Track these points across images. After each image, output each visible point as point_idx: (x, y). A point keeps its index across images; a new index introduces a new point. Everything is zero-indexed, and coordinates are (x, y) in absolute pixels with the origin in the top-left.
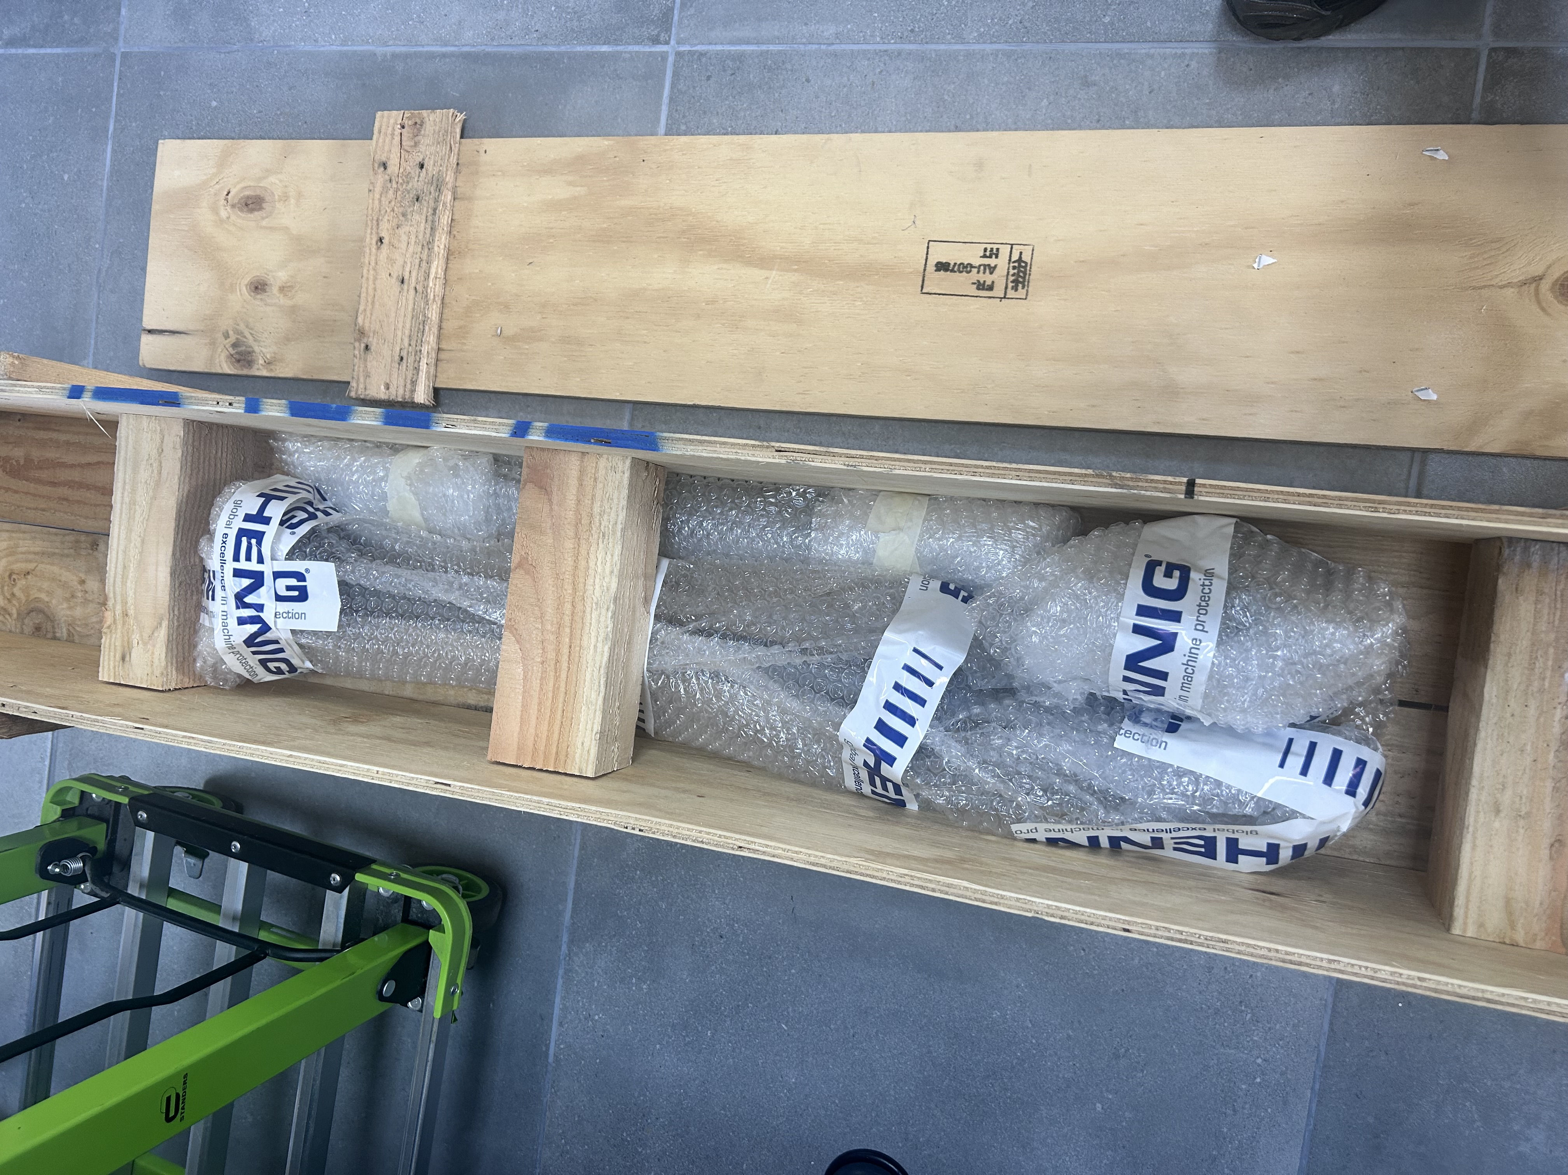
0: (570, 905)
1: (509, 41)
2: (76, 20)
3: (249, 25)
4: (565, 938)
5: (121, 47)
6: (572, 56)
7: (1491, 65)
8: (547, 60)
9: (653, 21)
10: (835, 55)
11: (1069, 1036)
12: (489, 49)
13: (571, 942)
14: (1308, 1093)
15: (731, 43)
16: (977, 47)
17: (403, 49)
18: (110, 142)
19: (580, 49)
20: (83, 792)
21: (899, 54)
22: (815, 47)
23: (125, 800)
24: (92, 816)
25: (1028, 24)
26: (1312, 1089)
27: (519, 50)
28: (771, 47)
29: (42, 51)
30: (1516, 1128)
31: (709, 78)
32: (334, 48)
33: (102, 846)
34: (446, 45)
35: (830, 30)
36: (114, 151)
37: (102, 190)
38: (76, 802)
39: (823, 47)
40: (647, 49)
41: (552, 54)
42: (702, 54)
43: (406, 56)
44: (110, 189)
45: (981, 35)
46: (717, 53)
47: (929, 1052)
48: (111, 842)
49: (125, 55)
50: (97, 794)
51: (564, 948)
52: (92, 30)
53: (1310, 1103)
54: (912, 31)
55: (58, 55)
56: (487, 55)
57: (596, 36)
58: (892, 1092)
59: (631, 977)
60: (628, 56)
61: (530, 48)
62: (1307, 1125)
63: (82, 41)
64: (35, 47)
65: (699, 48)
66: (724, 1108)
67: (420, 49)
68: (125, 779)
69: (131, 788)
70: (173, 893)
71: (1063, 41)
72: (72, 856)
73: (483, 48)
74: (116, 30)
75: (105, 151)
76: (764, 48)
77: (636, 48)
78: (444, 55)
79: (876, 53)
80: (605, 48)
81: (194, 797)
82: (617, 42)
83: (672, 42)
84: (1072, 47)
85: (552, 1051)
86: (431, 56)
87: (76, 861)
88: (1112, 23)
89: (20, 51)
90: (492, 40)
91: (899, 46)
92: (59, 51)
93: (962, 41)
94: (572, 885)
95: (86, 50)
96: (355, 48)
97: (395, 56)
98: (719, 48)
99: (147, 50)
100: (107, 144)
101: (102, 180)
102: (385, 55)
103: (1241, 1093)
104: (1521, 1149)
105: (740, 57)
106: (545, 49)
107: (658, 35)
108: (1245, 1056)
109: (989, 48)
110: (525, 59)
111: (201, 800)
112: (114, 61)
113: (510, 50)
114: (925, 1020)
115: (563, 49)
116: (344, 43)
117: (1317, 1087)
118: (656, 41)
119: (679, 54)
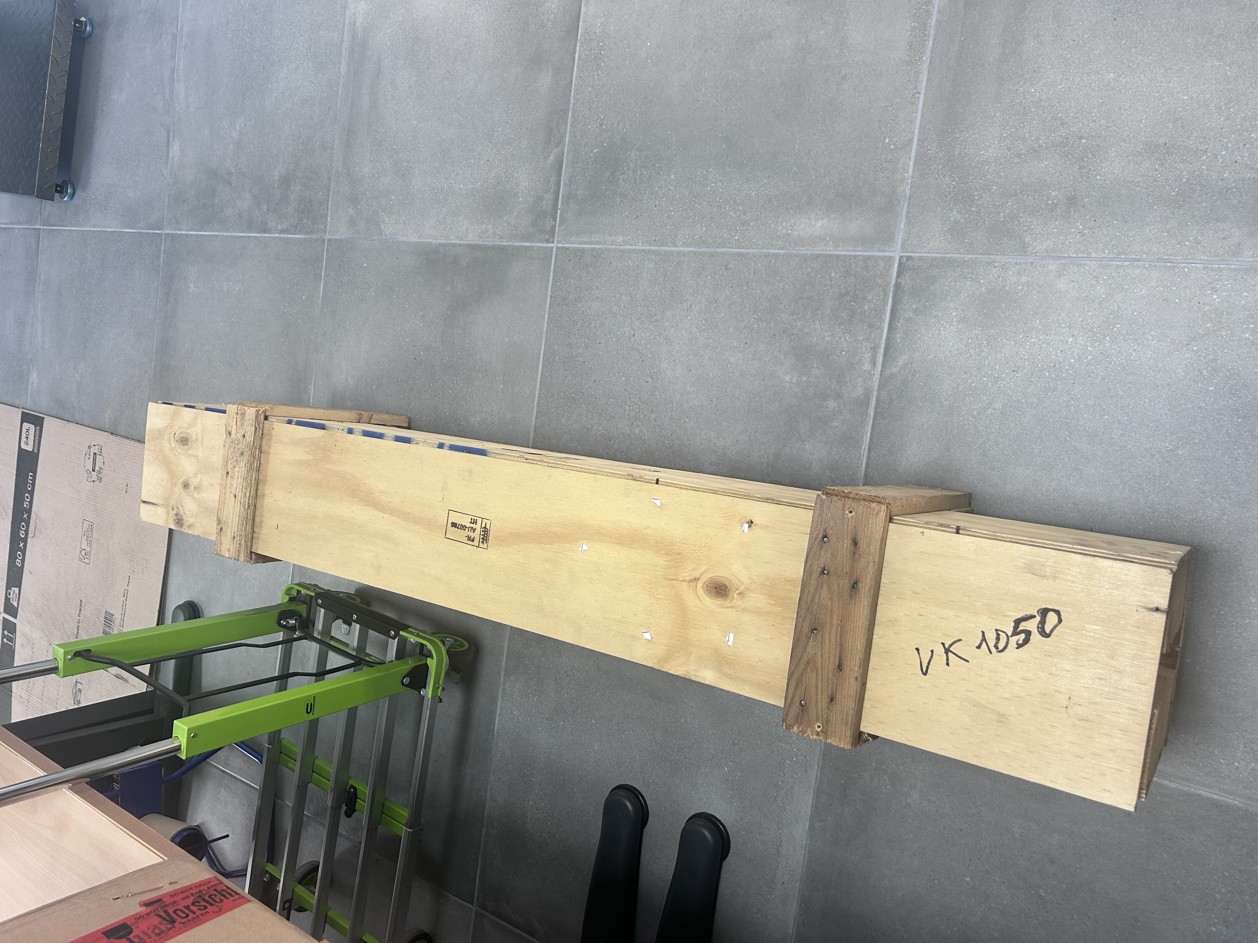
0: (505, 657)
1: (487, 239)
2: (309, 222)
3: (380, 228)
4: (503, 674)
5: (328, 236)
6: (514, 247)
7: (900, 264)
8: (503, 249)
9: (547, 232)
10: (622, 251)
11: (714, 734)
12: (479, 243)
13: (505, 675)
14: (816, 767)
15: (579, 243)
16: (682, 249)
17: (444, 241)
18: (322, 282)
19: (516, 244)
20: (298, 590)
21: (649, 251)
22: (614, 247)
23: (313, 594)
24: (300, 601)
25: (703, 239)
26: (818, 765)
27: (491, 243)
28: (596, 246)
29: (295, 236)
30: (906, 790)
31: (570, 260)
32: (415, 240)
33: (304, 614)
34: (461, 240)
35: (620, 239)
36: (324, 286)
37: (318, 305)
38: (295, 594)
39: (618, 247)
40: (545, 245)
41: (504, 246)
42: (567, 249)
43: (444, 245)
44: (322, 304)
45: (684, 243)
46: (573, 248)
47: (654, 737)
48: (309, 613)
49: (329, 240)
50: (304, 591)
51: (502, 678)
52: (315, 227)
53: (817, 772)
54: (655, 240)
55: (301, 238)
56: (478, 245)
57: (524, 238)
58: (638, 757)
59: (529, 694)
60: (536, 248)
61: (496, 243)
62: (816, 783)
63: (311, 232)
64: (291, 234)
65: (566, 245)
66: (567, 761)
67: (450, 242)
68: (316, 585)
69: (317, 589)
70: (332, 638)
71: (718, 247)
72: (291, 618)
73: (476, 242)
74: (326, 228)
75: (320, 285)
76: (593, 246)
77: (540, 245)
78: (460, 245)
79: (640, 250)
80: (527, 244)
81: (348, 597)
82: (532, 241)
83: (555, 242)
84: (722, 250)
85: (496, 728)
86: (455, 245)
87: (293, 620)
88: (738, 239)
89: (285, 236)
90: (480, 238)
91: (649, 247)
92: (301, 236)
93: (676, 246)
94: (506, 648)
95: (313, 236)
96: (424, 240)
97: (440, 245)
98: (574, 246)
99: (338, 238)
100: (321, 282)
101: (319, 300)
102: (436, 244)
103: (787, 766)
104: (908, 801)
105: (583, 251)
106: (502, 244)
107: (549, 239)
108: (788, 747)
109: (687, 249)
110: (494, 248)
111: (352, 599)
112: (324, 243)
113: (487, 243)
114: (652, 722)
115: (510, 243)
116: (419, 237)
117: (820, 765)
118: (548, 241)
119: (558, 248)
